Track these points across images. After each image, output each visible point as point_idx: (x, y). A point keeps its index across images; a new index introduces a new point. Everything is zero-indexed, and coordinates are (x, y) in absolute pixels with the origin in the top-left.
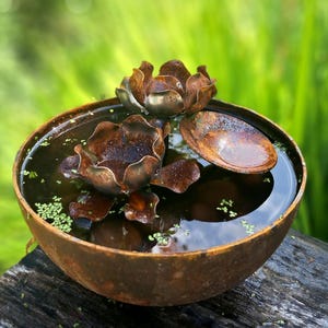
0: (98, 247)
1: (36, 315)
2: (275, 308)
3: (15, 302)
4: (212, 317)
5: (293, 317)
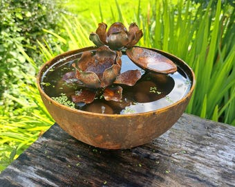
0: (95, 114)
1: (54, 162)
2: (179, 146)
3: (42, 156)
4: (149, 153)
5: (189, 149)
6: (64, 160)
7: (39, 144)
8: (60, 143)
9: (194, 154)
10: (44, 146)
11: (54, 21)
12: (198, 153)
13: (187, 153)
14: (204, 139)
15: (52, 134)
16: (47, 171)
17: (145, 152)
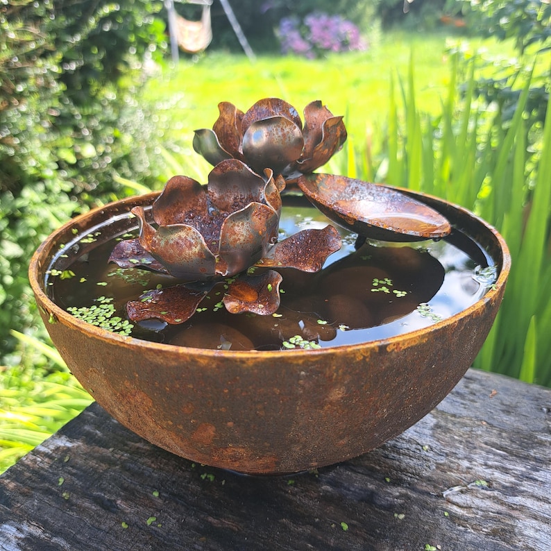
4: (371, 487)
5: (497, 474)
6: (109, 507)
7: (46, 455)
8: (108, 452)
9: (513, 490)
10: (61, 460)
11: (151, 169)
12: (526, 486)
13: (490, 487)
14: (541, 443)
15: (87, 428)
16: (54, 540)
17: (359, 482)
